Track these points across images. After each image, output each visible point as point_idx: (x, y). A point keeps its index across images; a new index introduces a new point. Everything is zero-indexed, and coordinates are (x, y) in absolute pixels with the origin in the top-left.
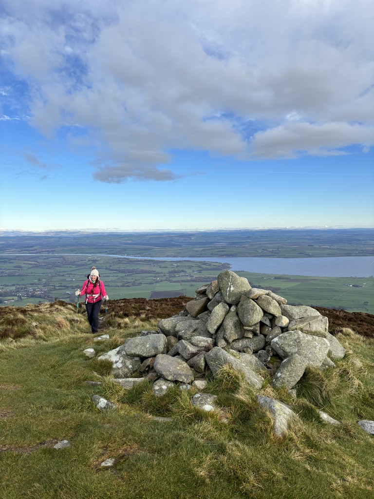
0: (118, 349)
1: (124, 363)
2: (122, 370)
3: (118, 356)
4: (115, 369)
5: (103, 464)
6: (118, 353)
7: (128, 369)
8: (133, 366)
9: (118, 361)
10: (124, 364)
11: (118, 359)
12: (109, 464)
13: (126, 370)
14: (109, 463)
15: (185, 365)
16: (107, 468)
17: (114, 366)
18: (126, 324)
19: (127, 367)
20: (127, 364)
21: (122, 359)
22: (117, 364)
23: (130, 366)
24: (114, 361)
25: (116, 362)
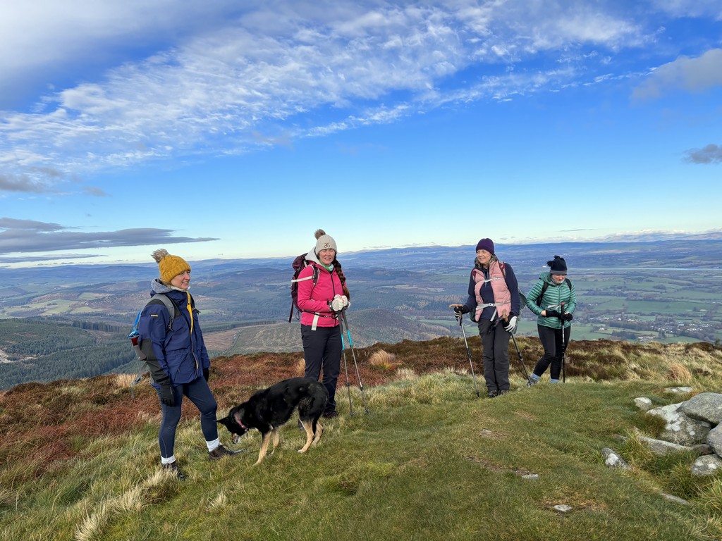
0: (679, 405)
1: (683, 426)
2: (678, 435)
3: (677, 415)
4: (668, 431)
5: (556, 507)
6: (678, 410)
7: (689, 436)
8: (696, 433)
9: (675, 422)
10: (683, 428)
11: (676, 419)
12: (562, 510)
13: (685, 437)
14: (564, 508)
16: (556, 511)
17: (668, 427)
19: (687, 433)
20: (688, 429)
21: (682, 419)
22: (673, 425)
23: (692, 433)
24: (669, 420)
25: (672, 422)
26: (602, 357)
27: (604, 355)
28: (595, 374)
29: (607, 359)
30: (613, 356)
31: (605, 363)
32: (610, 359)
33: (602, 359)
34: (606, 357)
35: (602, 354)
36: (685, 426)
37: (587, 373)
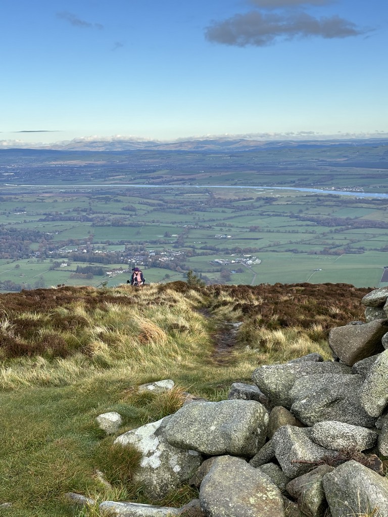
0: (157, 424)
1: (164, 457)
2: (158, 474)
3: (156, 441)
4: (144, 469)
6: (158, 433)
7: (172, 474)
8: (182, 468)
9: (153, 453)
10: (164, 460)
11: (154, 448)
13: (167, 476)
15: (273, 494)
17: (144, 463)
18: (277, 343)
19: (170, 469)
20: (171, 462)
21: (162, 448)
22: (152, 458)
23: (177, 469)
24: (145, 452)
25: (150, 454)
26: (60, 320)
27: (62, 317)
28: (50, 351)
29: (66, 322)
30: (74, 317)
31: (64, 328)
32: (70, 322)
33: (60, 323)
34: (64, 319)
35: (59, 315)
36: (167, 458)
37: (38, 350)
